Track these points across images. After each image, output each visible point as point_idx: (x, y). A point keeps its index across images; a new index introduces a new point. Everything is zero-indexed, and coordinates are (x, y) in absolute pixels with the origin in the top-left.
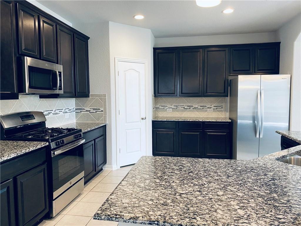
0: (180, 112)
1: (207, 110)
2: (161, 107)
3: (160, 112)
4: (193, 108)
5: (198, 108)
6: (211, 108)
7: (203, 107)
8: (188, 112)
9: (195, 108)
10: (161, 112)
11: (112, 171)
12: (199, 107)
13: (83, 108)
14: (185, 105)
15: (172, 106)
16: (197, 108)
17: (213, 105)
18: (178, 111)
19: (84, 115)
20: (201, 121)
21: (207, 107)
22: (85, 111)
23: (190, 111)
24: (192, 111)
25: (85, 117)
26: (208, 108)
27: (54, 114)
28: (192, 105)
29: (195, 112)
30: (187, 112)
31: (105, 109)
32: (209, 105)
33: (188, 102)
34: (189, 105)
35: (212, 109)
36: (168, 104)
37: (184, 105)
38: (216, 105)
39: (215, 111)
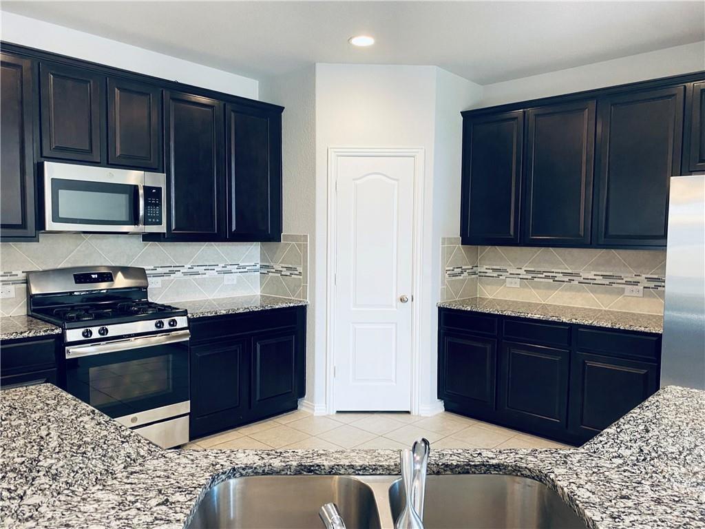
0: (541, 291)
1: (624, 289)
2: (490, 273)
3: (487, 284)
4: (582, 280)
5: (595, 282)
6: (636, 283)
7: (612, 281)
8: (566, 290)
9: (586, 282)
10: (489, 287)
11: (312, 415)
12: (600, 280)
13: (272, 264)
14: (558, 270)
15: (522, 272)
16: (592, 282)
17: (644, 276)
18: (538, 288)
19: (272, 281)
20: (564, 320)
21: (623, 281)
22: (274, 271)
23: (571, 289)
24: (579, 291)
25: (274, 284)
26: (628, 283)
27: (185, 274)
28: (576, 271)
29: (584, 294)
30: (562, 290)
31: (305, 268)
32: (630, 275)
33: (565, 260)
34: (570, 271)
35: (640, 287)
36: (510, 266)
37: (555, 271)
38: (656, 277)
39: (651, 296)
